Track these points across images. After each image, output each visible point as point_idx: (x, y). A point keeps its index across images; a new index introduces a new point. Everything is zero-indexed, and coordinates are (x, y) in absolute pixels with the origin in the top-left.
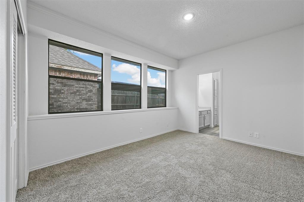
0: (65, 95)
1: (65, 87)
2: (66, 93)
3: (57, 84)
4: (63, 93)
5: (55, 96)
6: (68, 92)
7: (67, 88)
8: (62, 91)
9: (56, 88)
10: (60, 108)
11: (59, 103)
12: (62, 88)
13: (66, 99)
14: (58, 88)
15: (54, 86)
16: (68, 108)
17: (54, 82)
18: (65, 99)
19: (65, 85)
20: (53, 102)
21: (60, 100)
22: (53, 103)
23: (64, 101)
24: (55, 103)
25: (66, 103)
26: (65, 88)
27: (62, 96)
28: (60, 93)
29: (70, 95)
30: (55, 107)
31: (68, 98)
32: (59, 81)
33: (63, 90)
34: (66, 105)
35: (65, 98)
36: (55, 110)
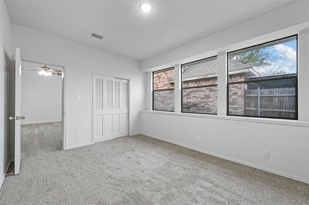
0: (212, 99)
1: (212, 92)
2: (212, 97)
3: (206, 91)
4: (210, 97)
5: (205, 100)
6: (214, 96)
7: (213, 93)
8: (210, 96)
9: (206, 94)
10: (208, 110)
11: (208, 106)
12: (210, 93)
13: (212, 102)
14: (207, 93)
15: (205, 92)
16: (214, 111)
17: (204, 90)
18: (212, 103)
19: (212, 91)
20: (204, 104)
21: (209, 103)
22: (204, 106)
23: (211, 104)
24: (205, 106)
25: (212, 106)
26: (212, 93)
27: (210, 100)
28: (209, 98)
29: (215, 99)
30: (205, 108)
31: (214, 101)
33: (210, 95)
34: (213, 107)
35: (211, 102)
36: (205, 111)
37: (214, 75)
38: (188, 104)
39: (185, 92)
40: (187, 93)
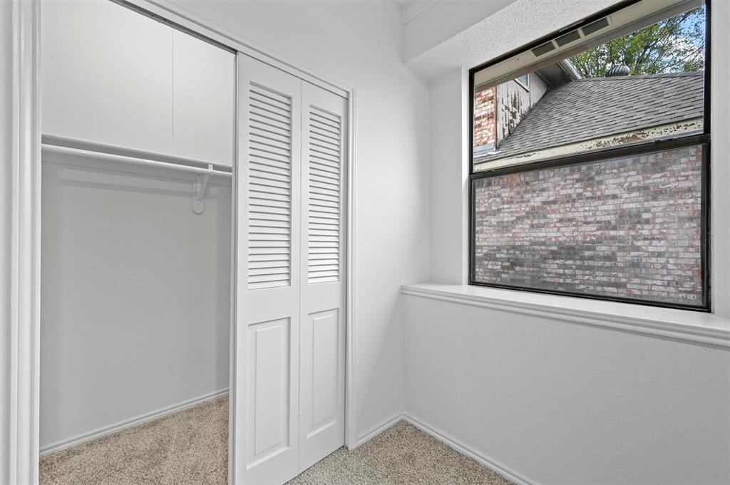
0: (658, 227)
1: (655, 199)
2: (658, 220)
3: (626, 195)
4: (647, 222)
5: (622, 233)
6: (669, 217)
7: (663, 203)
8: (645, 216)
9: (625, 206)
10: (638, 270)
11: (633, 254)
12: (646, 205)
13: (659, 240)
14: (632, 205)
15: (617, 201)
16: (669, 274)
17: (617, 192)
18: (655, 242)
19: (657, 194)
20: (614, 249)
21: (639, 243)
22: (614, 253)
23: (651, 249)
24: (618, 254)
25: (660, 255)
26: (656, 203)
27: (646, 232)
28: (639, 222)
29: (676, 225)
30: (620, 264)
31: (670, 237)
32: (634, 184)
33: (647, 211)
34: (662, 260)
35: (654, 239)
36: (621, 275)
37: (683, 124)
38: (536, 247)
39: (524, 205)
40: (533, 208)
